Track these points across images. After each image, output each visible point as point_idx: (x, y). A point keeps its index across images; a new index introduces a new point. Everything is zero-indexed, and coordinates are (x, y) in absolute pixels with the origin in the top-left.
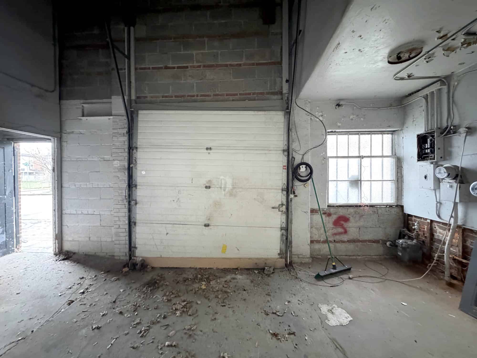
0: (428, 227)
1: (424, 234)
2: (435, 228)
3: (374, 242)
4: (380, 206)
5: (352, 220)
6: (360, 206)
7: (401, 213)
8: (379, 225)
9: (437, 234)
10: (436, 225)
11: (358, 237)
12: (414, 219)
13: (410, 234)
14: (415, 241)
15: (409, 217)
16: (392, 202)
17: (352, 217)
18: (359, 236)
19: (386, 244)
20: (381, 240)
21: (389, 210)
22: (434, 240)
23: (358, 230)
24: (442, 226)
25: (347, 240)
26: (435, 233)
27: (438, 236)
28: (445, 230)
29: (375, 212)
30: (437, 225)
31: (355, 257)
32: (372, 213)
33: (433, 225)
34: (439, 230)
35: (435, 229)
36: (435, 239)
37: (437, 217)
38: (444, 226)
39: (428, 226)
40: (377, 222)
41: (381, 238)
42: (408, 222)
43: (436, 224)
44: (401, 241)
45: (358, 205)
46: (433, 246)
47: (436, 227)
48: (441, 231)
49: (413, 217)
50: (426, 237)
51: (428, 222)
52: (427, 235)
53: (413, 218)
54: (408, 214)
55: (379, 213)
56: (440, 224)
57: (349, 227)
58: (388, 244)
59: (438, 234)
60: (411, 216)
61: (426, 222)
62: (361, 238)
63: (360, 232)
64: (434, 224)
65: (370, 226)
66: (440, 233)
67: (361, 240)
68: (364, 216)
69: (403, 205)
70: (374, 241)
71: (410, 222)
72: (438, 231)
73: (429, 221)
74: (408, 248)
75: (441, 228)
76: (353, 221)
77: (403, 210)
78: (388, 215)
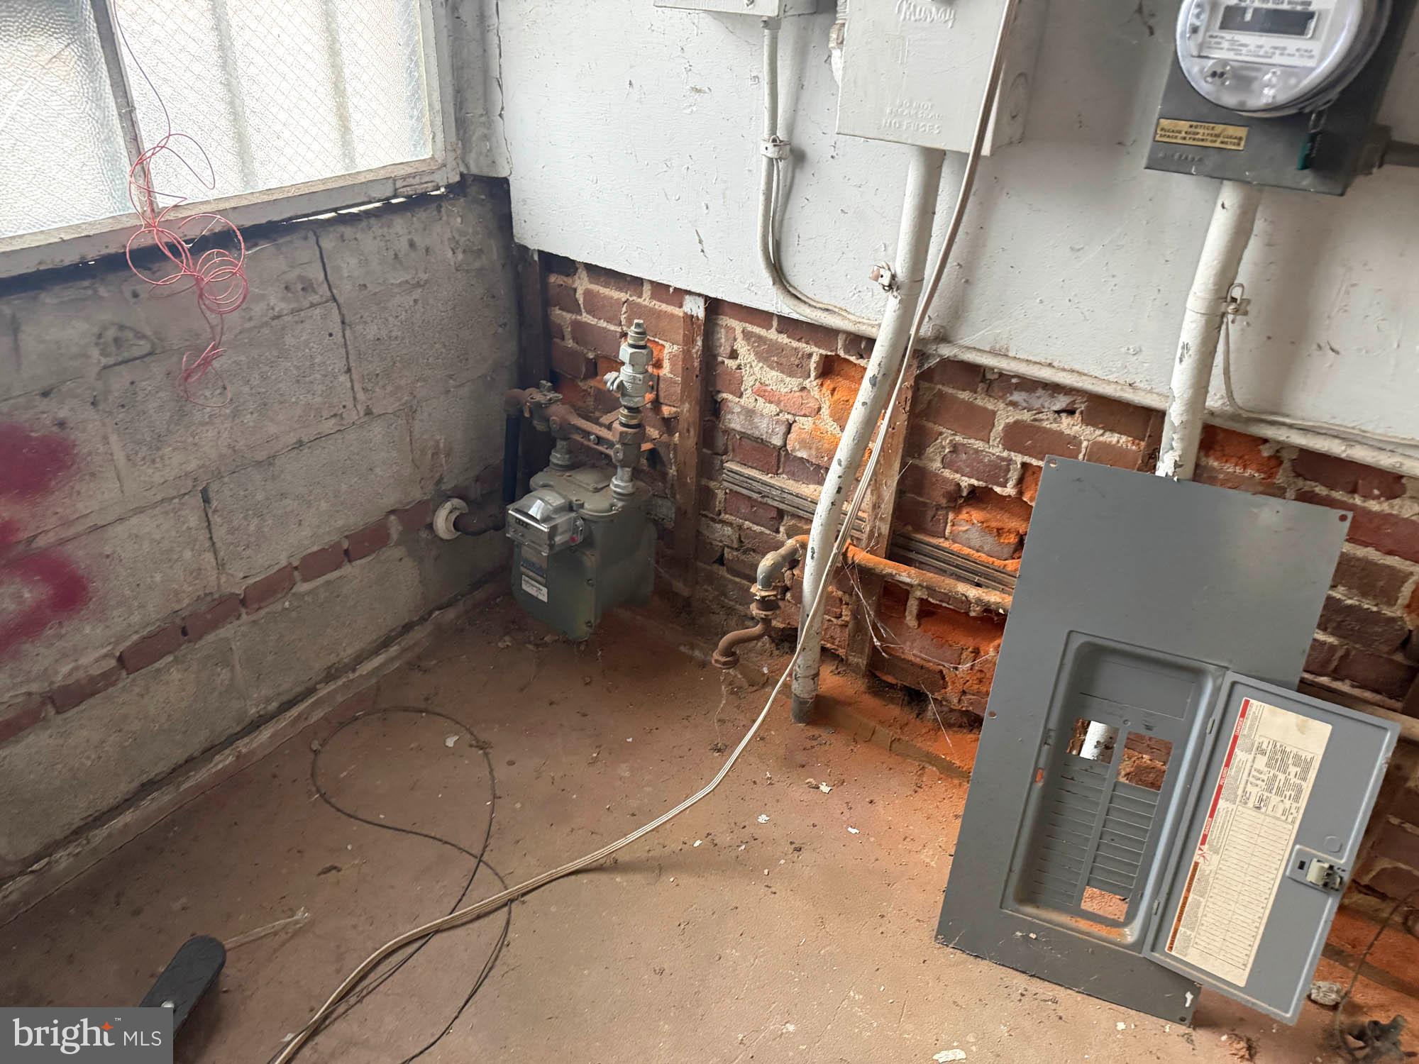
0: (687, 354)
1: (657, 404)
2: (734, 355)
3: (349, 556)
4: (335, 210)
5: (105, 439)
6: (148, 257)
7: (494, 252)
8: (361, 396)
9: (742, 401)
10: (739, 336)
11: (212, 576)
12: (588, 293)
13: (587, 434)
14: (619, 483)
15: (553, 279)
16: (427, 155)
17: (90, 413)
18: (221, 566)
19: (430, 527)
20: (392, 512)
21: (412, 244)
22: (721, 441)
23: (193, 519)
24: (783, 339)
25: (113, 663)
26: (730, 397)
27: (750, 413)
28: (795, 367)
29: (308, 287)
30: (747, 335)
31: (224, 761)
32: (281, 306)
33: (722, 337)
34: (757, 366)
35: (731, 364)
36: (727, 432)
37: (766, 277)
38: (795, 344)
39: (689, 341)
40: (343, 378)
41: (391, 499)
42: (546, 316)
43: (737, 326)
44: (536, 509)
45: (132, 243)
46: (712, 484)
47: (742, 347)
48: (772, 377)
49: (583, 274)
50: (669, 424)
51: (690, 318)
52: (678, 407)
53: (582, 284)
54: (541, 253)
55: (345, 291)
56: (769, 327)
57: (96, 528)
58: (442, 521)
59: (747, 400)
60: (567, 266)
61: (672, 315)
62: (236, 580)
63: (220, 533)
64: (730, 330)
65: (292, 439)
66: (762, 392)
67: (239, 591)
68: (216, 364)
69: (503, 173)
70: (346, 545)
71: (562, 316)
72: (748, 382)
73: (696, 308)
74: (588, 542)
75: (768, 354)
76: (120, 456)
77: (505, 221)
78: (417, 293)
